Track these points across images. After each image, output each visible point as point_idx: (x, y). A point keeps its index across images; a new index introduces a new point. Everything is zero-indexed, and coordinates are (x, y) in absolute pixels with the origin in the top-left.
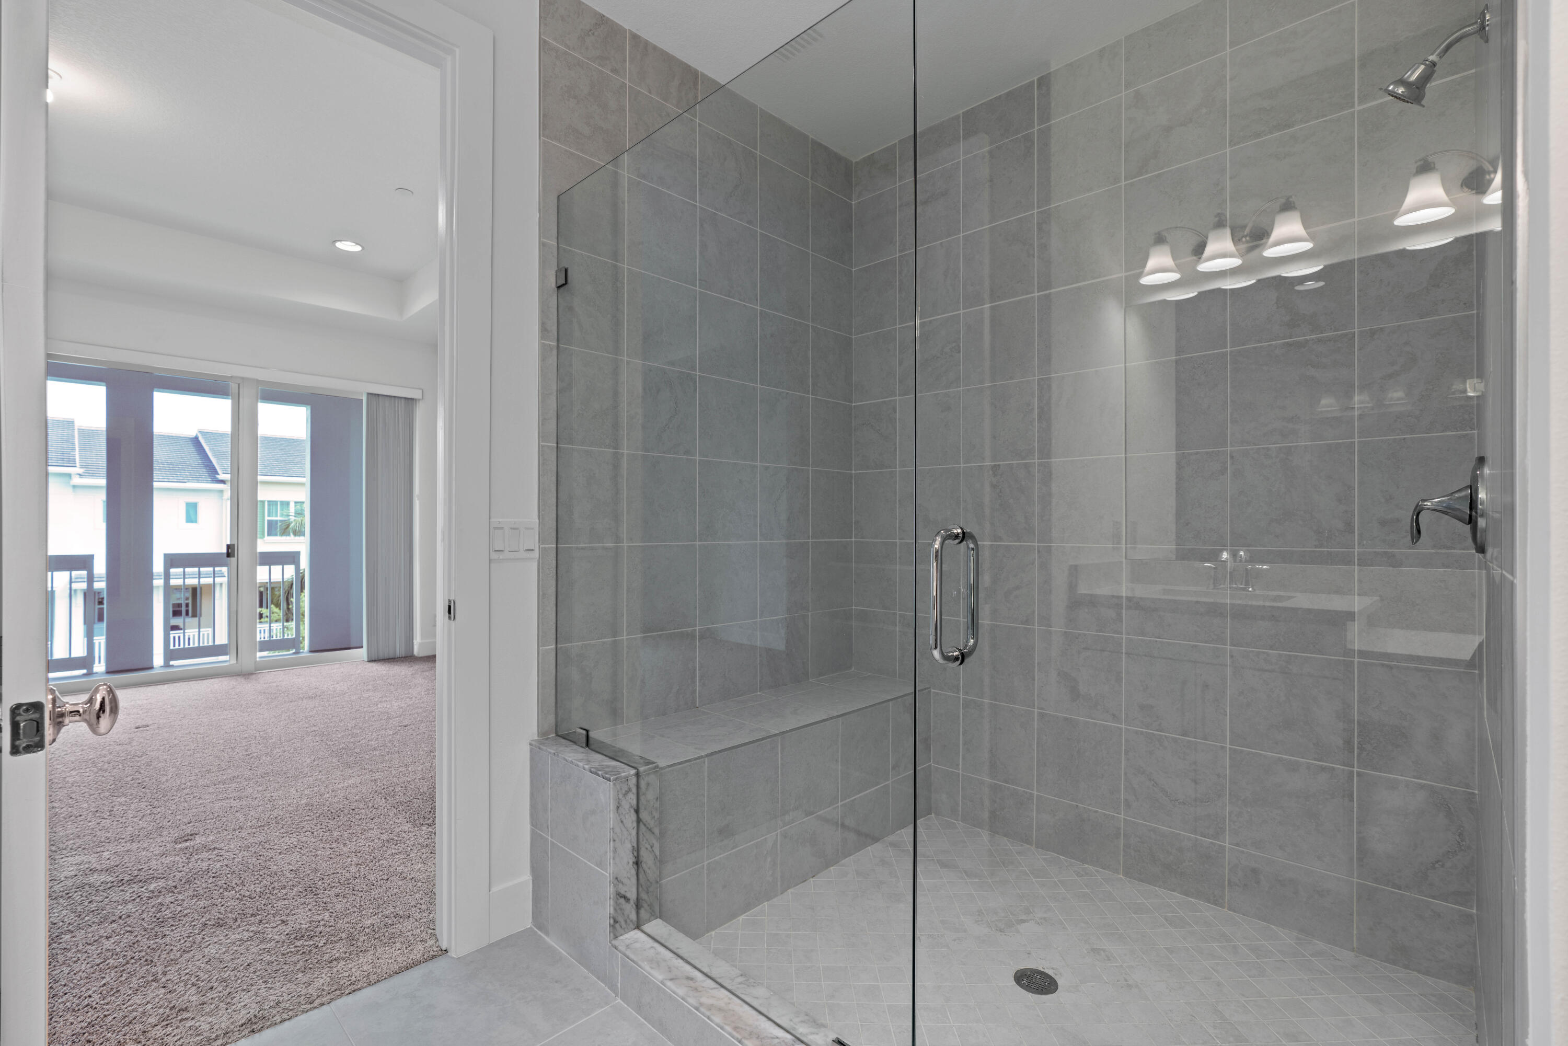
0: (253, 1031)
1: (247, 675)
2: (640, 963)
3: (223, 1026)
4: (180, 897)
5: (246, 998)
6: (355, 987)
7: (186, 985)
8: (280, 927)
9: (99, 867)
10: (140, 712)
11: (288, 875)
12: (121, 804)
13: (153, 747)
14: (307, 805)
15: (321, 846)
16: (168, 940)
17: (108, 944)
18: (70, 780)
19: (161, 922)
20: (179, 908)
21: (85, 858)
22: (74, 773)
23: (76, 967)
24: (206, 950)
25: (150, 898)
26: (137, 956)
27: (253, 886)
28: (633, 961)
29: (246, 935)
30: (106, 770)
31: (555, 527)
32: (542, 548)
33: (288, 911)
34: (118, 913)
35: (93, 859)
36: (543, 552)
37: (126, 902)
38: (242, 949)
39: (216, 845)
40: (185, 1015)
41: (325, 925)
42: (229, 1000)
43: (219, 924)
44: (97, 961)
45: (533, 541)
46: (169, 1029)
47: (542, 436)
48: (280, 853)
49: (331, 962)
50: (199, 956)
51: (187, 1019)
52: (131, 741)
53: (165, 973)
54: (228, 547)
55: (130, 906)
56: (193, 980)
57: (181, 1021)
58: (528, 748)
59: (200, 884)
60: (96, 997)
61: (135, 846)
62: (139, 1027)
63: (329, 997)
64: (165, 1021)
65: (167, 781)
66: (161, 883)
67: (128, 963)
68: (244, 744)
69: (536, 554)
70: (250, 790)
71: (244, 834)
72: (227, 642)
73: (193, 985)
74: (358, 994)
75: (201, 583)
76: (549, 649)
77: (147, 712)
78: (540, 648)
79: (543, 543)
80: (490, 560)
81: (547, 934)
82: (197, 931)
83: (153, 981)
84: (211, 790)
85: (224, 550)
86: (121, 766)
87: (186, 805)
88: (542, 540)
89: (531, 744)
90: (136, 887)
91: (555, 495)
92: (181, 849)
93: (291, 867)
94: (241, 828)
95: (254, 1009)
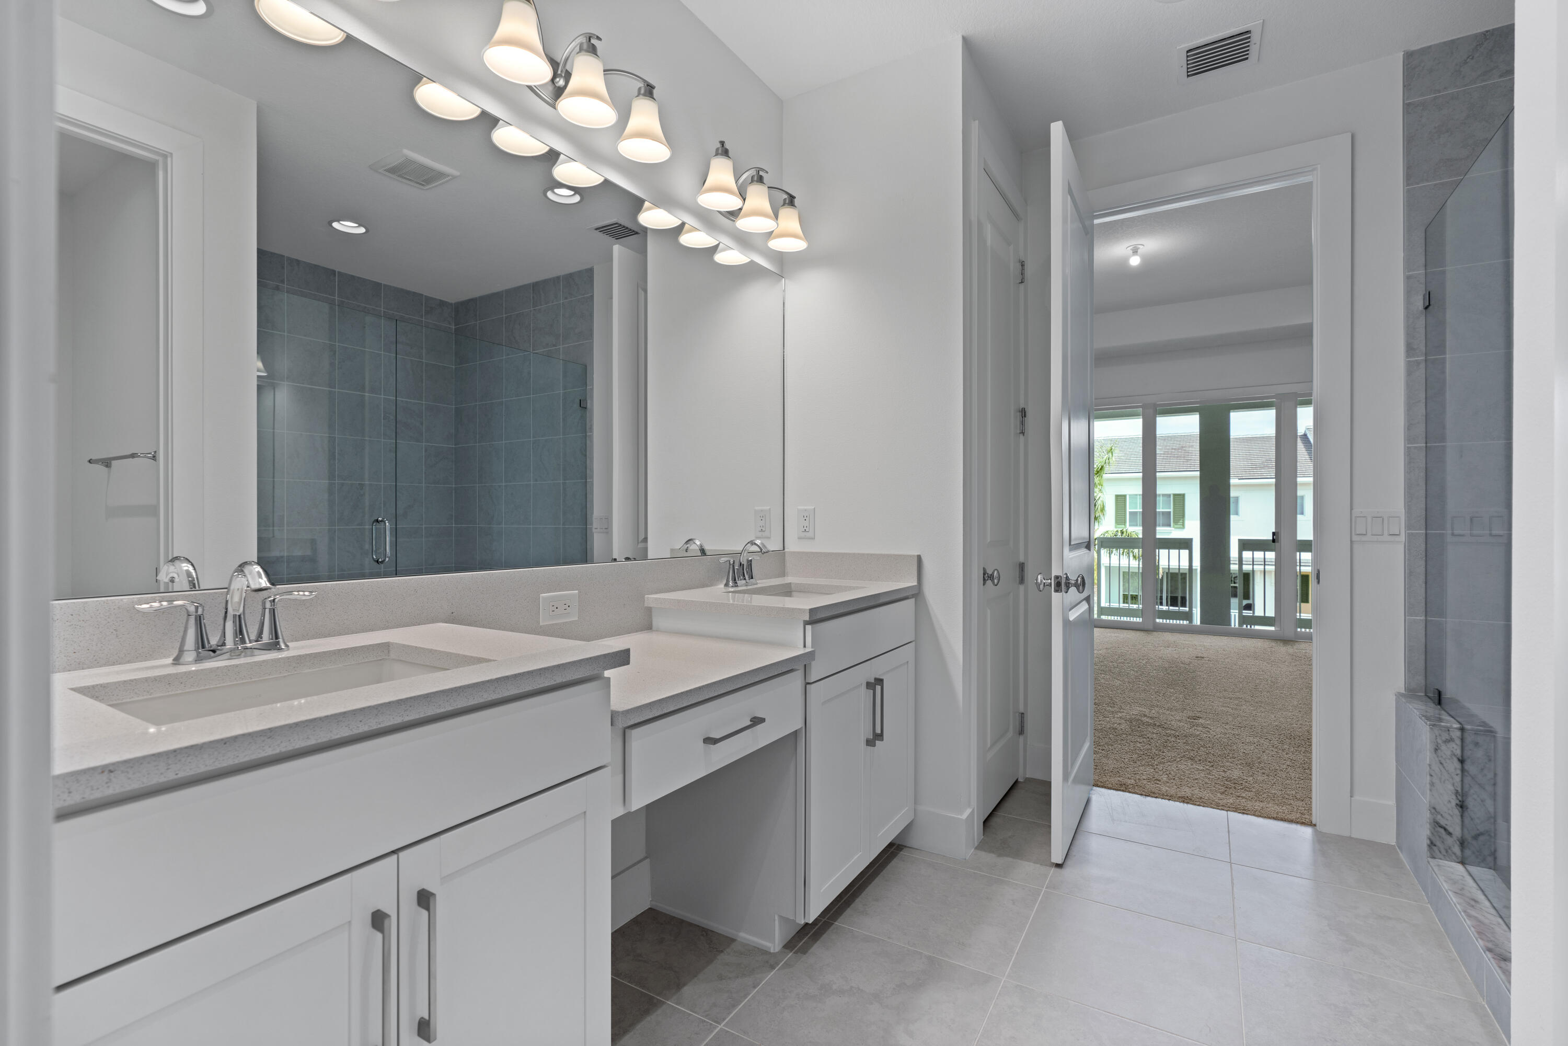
0: (1184, 801)
1: (1286, 641)
2: (1439, 876)
3: (1171, 793)
4: (1178, 741)
5: (1187, 789)
6: (1245, 812)
7: (1163, 773)
8: (1221, 773)
9: (1148, 715)
10: (1203, 649)
11: (1241, 754)
12: (1170, 692)
13: (1200, 669)
14: (1277, 726)
15: (1271, 749)
16: (1164, 754)
17: (1139, 745)
18: (1152, 674)
19: (1165, 747)
20: (1176, 745)
21: (1144, 710)
22: (1154, 672)
23: (1123, 747)
24: (1179, 765)
25: (1164, 735)
26: (1149, 754)
27: (1217, 751)
28: (1435, 873)
29: (1202, 768)
30: (1170, 675)
31: (1424, 516)
32: (1408, 533)
33: (1230, 768)
34: (1148, 735)
35: (1147, 711)
36: (1410, 537)
37: (1153, 733)
38: (1197, 773)
39: (1209, 727)
40: (1158, 782)
41: (1246, 782)
42: (1179, 786)
43: (1192, 759)
44: (1132, 749)
45: (1400, 526)
46: (1149, 783)
47: (1409, 439)
48: (1243, 743)
49: (1239, 797)
50: (1175, 765)
51: (1158, 784)
52: (1190, 663)
53: (1157, 765)
54: (1274, 534)
55: (1154, 735)
56: (1168, 773)
57: (1155, 783)
58: (1394, 698)
59: (1191, 740)
60: (1127, 760)
61: (1168, 712)
62: (1138, 777)
63: (1228, 808)
64: (1149, 780)
65: (1199, 688)
66: (1173, 732)
67: (1144, 754)
68: (1257, 682)
69: (1402, 538)
70: (1244, 707)
71: (1227, 727)
72: (1274, 616)
73: (1167, 774)
74: (1245, 816)
75: (1302, 571)
76: (1418, 619)
77: (1207, 650)
78: (1407, 617)
79: (1409, 529)
80: (1351, 542)
81: (1402, 852)
82: (1179, 757)
83: (1151, 765)
84: (1221, 700)
85: (1271, 538)
86: (1179, 675)
87: (1203, 703)
88: (1409, 526)
89: (1396, 695)
90: (1160, 729)
91: (1424, 488)
92: (1189, 722)
93: (1245, 751)
94: (1227, 723)
95: (1189, 795)
